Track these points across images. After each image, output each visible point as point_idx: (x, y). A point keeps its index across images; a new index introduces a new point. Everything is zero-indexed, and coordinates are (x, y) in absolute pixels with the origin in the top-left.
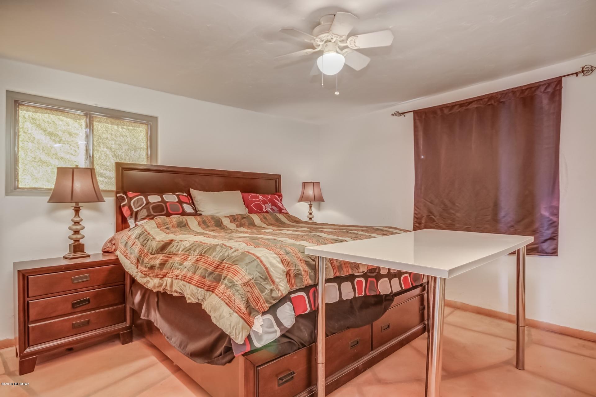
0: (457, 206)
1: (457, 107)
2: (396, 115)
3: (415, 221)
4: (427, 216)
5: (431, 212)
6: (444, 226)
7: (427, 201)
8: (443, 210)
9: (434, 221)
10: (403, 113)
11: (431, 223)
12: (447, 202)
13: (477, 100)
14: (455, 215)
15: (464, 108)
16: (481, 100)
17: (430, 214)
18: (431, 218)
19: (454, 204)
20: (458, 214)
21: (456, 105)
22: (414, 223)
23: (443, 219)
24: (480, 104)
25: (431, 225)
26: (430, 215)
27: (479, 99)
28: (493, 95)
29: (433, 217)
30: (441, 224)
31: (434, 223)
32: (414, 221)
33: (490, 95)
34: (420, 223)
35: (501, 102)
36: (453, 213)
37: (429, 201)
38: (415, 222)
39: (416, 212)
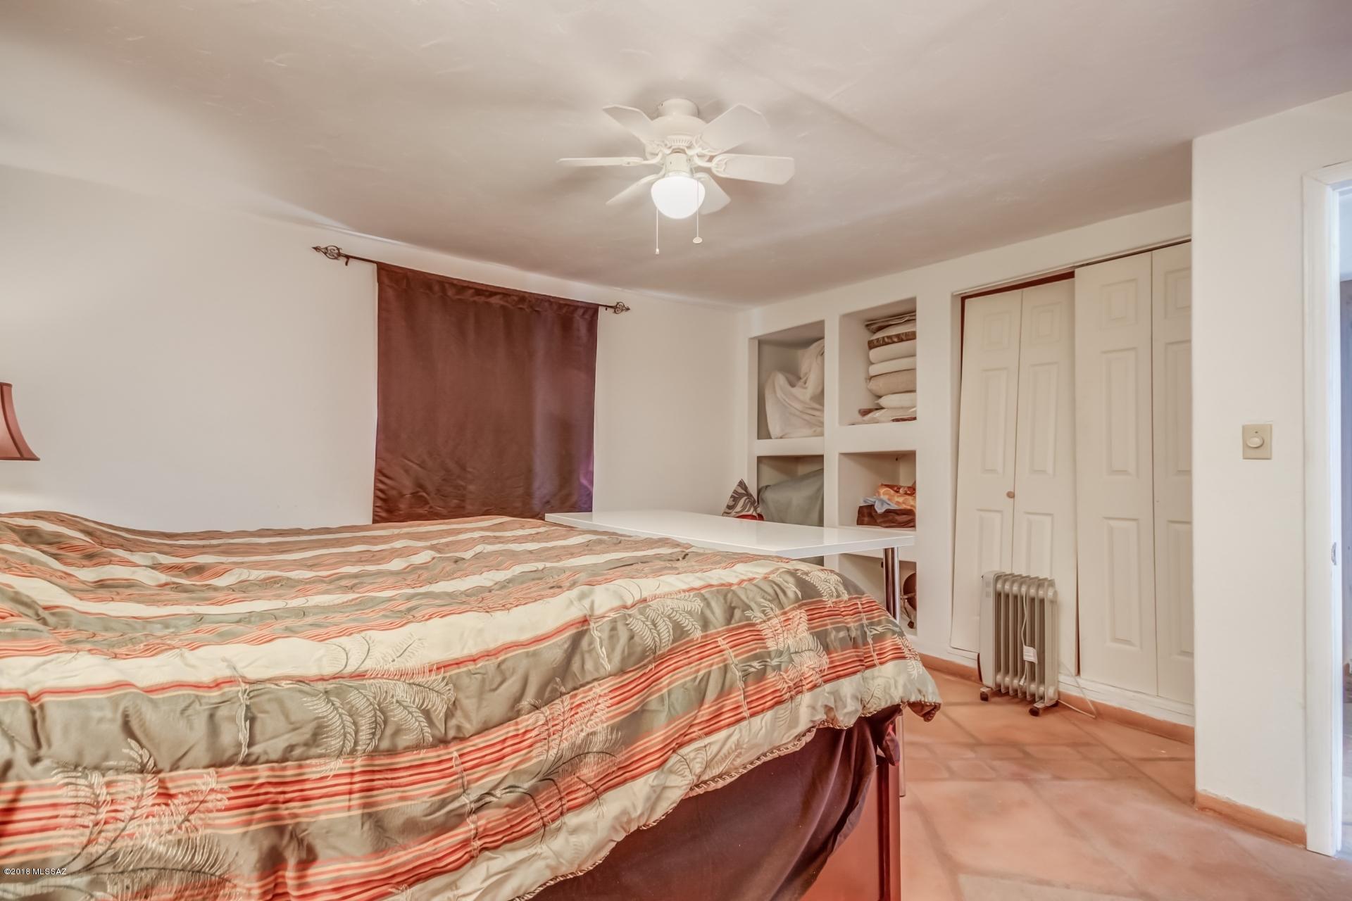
0: (469, 472)
1: (471, 291)
2: (325, 253)
3: (377, 507)
4: (412, 494)
5: (421, 487)
6: (444, 511)
7: (412, 462)
8: (444, 480)
9: (426, 503)
10: (348, 257)
11: (421, 507)
12: (451, 465)
13: (503, 294)
14: (465, 488)
15: (482, 299)
16: (510, 295)
17: (419, 490)
18: (422, 496)
19: (463, 468)
20: (471, 488)
21: (471, 288)
22: (374, 512)
23: (443, 498)
24: (507, 301)
25: (421, 511)
26: (418, 492)
27: (505, 293)
28: (527, 295)
29: (424, 494)
30: (439, 508)
31: (427, 508)
32: (375, 506)
33: (522, 294)
34: (389, 511)
35: (536, 311)
36: (461, 486)
37: (418, 462)
38: (378, 510)
39: (381, 486)
